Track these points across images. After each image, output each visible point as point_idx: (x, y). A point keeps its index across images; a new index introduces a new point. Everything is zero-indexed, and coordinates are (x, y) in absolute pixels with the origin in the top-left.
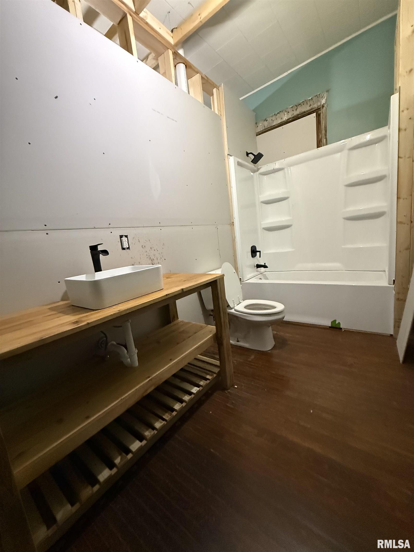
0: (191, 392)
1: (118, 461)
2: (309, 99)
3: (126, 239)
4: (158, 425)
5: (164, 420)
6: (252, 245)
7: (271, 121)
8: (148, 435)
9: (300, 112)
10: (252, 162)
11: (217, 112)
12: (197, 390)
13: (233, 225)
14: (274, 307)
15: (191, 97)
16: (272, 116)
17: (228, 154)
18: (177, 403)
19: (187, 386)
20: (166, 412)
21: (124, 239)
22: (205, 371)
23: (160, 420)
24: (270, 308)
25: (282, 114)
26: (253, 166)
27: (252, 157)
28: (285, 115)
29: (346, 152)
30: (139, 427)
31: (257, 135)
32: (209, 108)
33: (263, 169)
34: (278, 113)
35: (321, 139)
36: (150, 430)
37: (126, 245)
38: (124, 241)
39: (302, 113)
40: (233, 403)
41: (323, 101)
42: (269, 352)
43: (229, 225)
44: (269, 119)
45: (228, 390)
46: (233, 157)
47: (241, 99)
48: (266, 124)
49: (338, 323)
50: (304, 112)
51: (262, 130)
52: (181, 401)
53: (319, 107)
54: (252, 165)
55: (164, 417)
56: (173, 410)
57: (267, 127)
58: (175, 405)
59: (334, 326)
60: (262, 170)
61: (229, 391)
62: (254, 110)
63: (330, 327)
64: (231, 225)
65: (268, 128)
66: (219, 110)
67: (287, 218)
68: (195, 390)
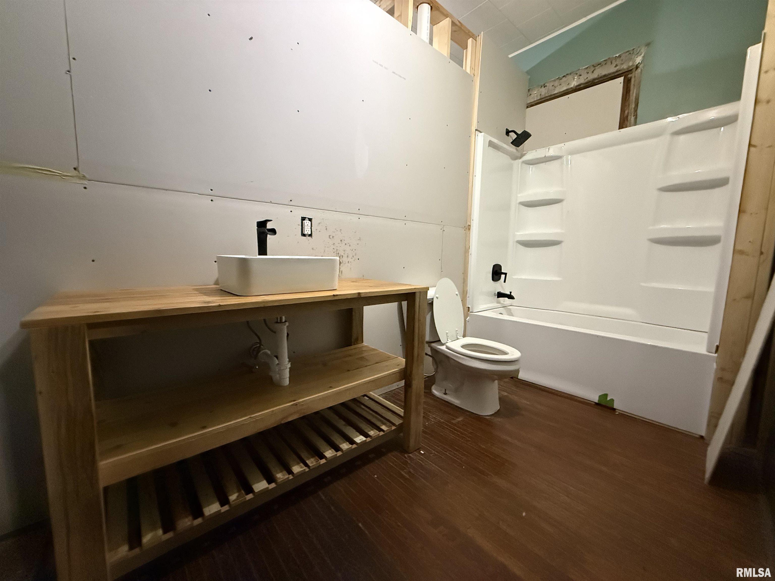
0: (354, 440)
1: (233, 497)
2: (616, 56)
3: (309, 223)
4: (297, 469)
5: (306, 465)
6: (496, 263)
7: (551, 88)
8: (280, 478)
9: (598, 75)
10: (512, 143)
11: (468, 71)
12: (361, 440)
13: (469, 229)
14: (505, 353)
15: (434, 49)
16: (555, 81)
17: (476, 129)
18: (330, 449)
19: (351, 432)
20: (313, 457)
21: (307, 222)
22: (382, 419)
23: (301, 464)
24: (498, 354)
25: (570, 77)
26: (515, 151)
27: (514, 136)
28: (574, 79)
29: (667, 138)
30: (273, 465)
31: (527, 107)
32: (459, 65)
33: (529, 156)
34: (564, 76)
35: (627, 117)
36: (285, 472)
37: (307, 231)
38: (306, 224)
39: (601, 77)
40: (410, 472)
41: (639, 60)
42: (487, 417)
43: (463, 228)
44: (549, 85)
45: (409, 453)
46: (483, 134)
47: (510, 56)
48: (544, 92)
49: (610, 399)
50: (605, 76)
51: (535, 99)
52: (337, 449)
53: (631, 68)
54: (512, 149)
55: (307, 462)
56: (322, 456)
57: (544, 97)
58: (327, 450)
59: (603, 403)
60: (527, 157)
61: (410, 455)
62: (528, 73)
63: (596, 404)
64: (466, 228)
65: (546, 97)
66: (473, 69)
67: (558, 231)
68: (360, 439)
